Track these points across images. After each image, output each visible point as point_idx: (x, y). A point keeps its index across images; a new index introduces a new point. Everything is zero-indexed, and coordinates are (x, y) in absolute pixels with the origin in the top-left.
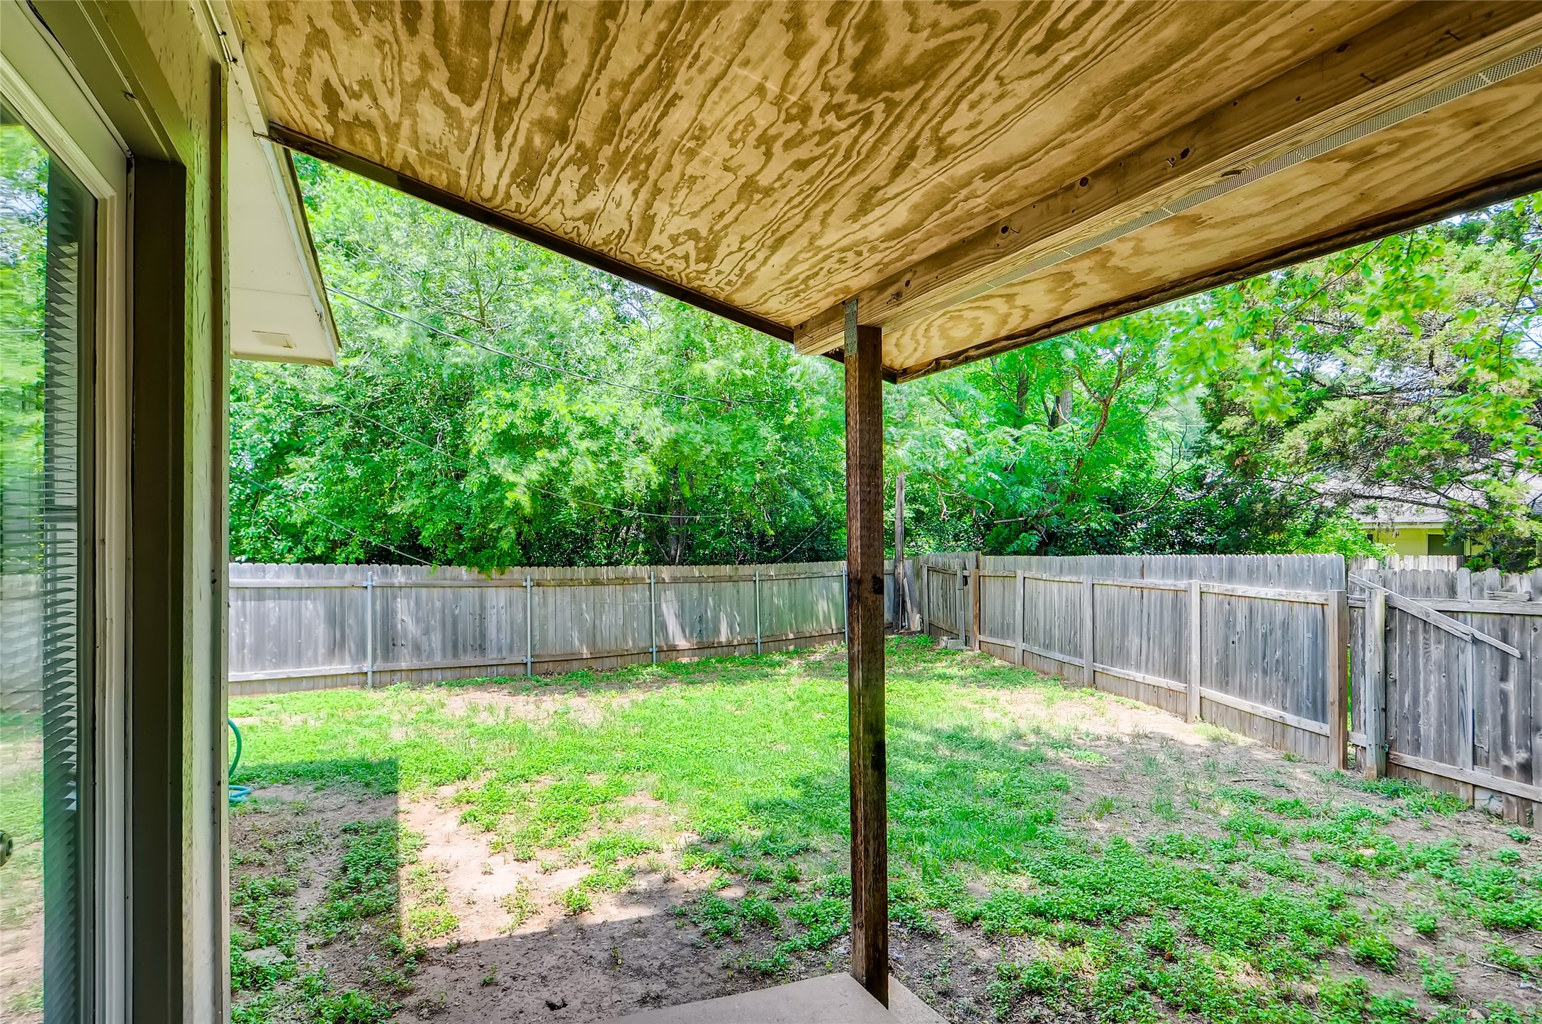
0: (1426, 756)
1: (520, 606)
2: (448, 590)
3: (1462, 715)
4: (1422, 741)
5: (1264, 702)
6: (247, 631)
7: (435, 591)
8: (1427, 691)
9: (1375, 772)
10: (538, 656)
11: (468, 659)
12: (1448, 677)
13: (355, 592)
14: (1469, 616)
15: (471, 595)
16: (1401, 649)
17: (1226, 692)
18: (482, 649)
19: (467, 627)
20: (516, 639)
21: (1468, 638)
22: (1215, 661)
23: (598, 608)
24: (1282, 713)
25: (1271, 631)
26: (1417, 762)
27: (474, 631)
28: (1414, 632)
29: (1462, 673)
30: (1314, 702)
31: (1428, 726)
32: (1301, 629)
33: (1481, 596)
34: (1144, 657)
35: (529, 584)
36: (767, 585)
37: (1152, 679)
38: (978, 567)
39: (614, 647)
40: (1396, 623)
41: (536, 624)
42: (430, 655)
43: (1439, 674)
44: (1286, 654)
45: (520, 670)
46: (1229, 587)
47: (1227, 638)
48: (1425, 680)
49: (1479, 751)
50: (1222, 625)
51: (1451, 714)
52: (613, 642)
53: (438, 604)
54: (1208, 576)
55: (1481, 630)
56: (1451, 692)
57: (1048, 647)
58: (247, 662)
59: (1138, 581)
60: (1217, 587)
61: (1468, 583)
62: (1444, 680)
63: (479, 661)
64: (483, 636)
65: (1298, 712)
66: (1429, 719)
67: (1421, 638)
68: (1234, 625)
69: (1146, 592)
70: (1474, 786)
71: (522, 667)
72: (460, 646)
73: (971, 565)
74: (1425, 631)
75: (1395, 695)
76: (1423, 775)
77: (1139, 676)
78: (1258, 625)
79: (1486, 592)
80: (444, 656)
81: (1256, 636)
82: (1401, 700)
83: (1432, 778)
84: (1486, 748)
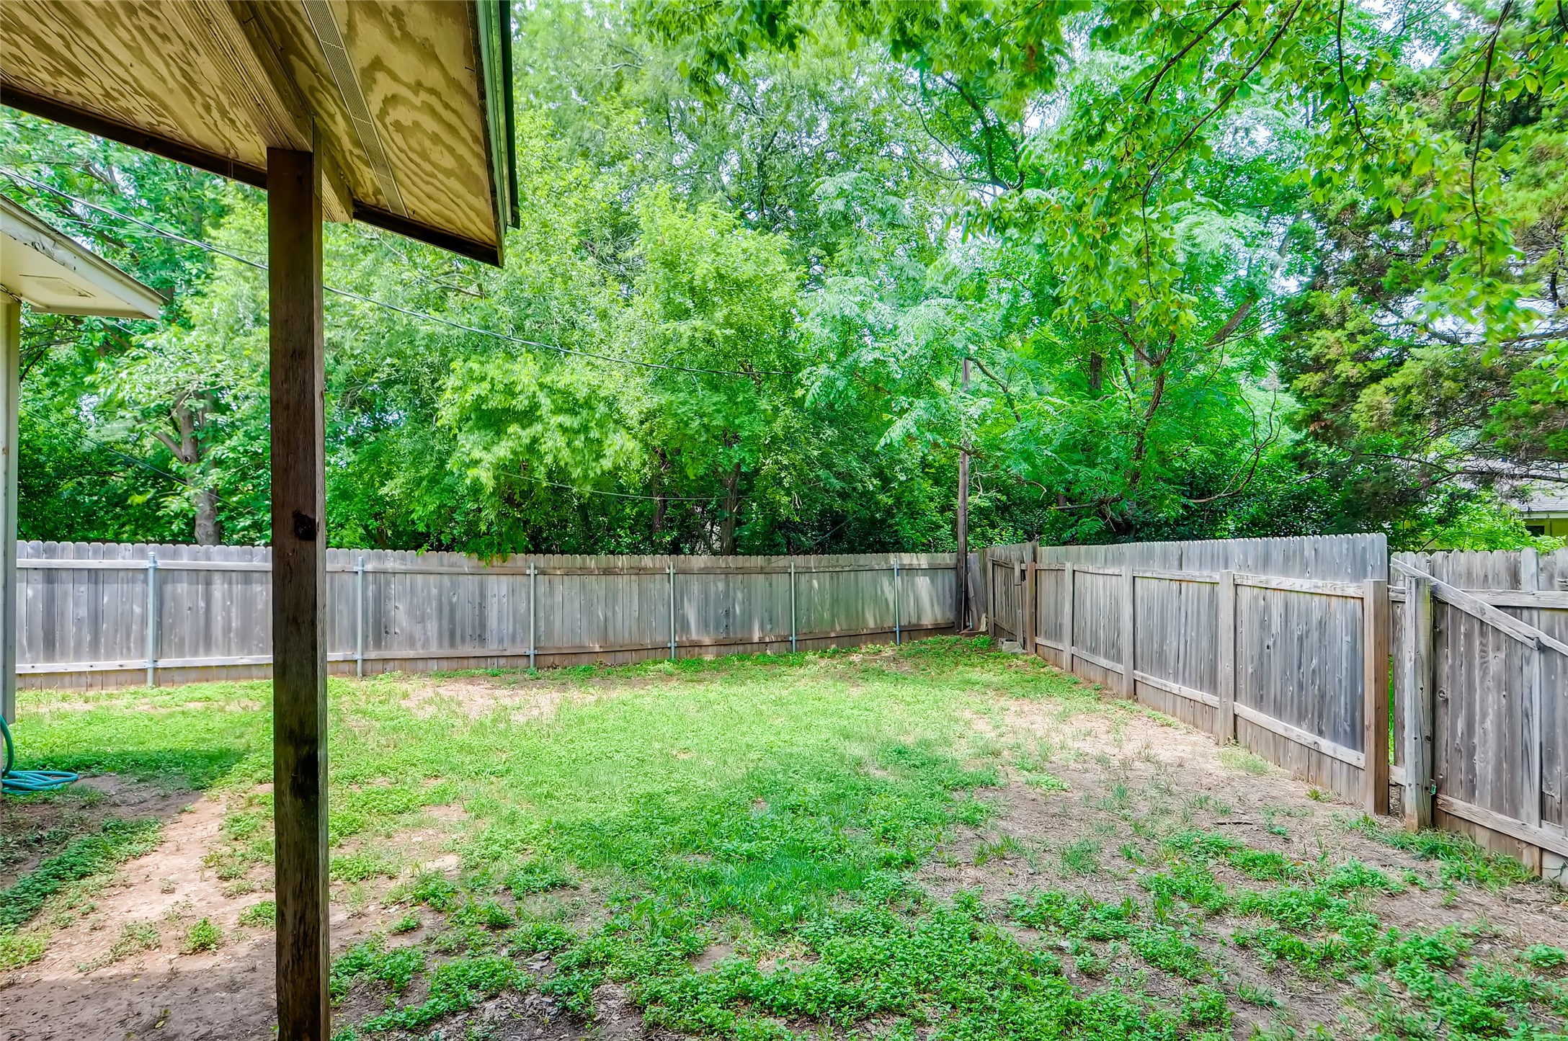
0: (1482, 803)
1: (524, 595)
2: (446, 577)
3: (1526, 751)
4: (1478, 782)
5: (1299, 724)
6: (233, 615)
7: (432, 577)
8: (1484, 716)
9: (1415, 822)
10: (542, 648)
11: (467, 650)
12: (1509, 697)
13: (345, 576)
14: (1535, 613)
15: (470, 584)
16: (1454, 659)
17: (1261, 710)
18: (482, 639)
19: (466, 614)
20: (519, 631)
21: (1532, 644)
22: (1250, 670)
23: (611, 598)
24: (1318, 739)
25: (1307, 633)
26: (1469, 811)
27: (473, 620)
28: (1469, 636)
29: (1526, 692)
30: (1353, 726)
31: (1485, 764)
32: (1338, 630)
33: (1550, 585)
34: (1181, 665)
35: (532, 571)
36: (804, 578)
37: (1187, 691)
38: (1035, 561)
39: (627, 640)
40: (1447, 623)
41: (541, 614)
42: (426, 644)
43: (1499, 693)
44: (1322, 662)
45: (522, 662)
46: (1263, 578)
47: (1262, 642)
48: (1482, 701)
49: (1549, 801)
50: (1256, 625)
51: (1513, 750)
52: (627, 636)
53: (434, 591)
54: (1244, 566)
55: (1550, 633)
56: (1514, 717)
57: (1094, 651)
58: (233, 646)
59: (1177, 574)
60: (1250, 578)
61: (1534, 569)
62: (1504, 701)
63: (478, 652)
64: (483, 625)
65: (1335, 737)
66: (1485, 753)
67: (1477, 642)
68: (1270, 626)
69: (1184, 584)
70: (1542, 850)
71: (525, 660)
72: (458, 636)
73: (1028, 557)
74: (1483, 634)
75: (1445, 720)
76: (1478, 829)
77: (1174, 687)
78: (1294, 625)
79: (1557, 580)
80: (441, 645)
81: (1292, 639)
82: (1453, 726)
83: (1488, 833)
84: (1557, 797)
